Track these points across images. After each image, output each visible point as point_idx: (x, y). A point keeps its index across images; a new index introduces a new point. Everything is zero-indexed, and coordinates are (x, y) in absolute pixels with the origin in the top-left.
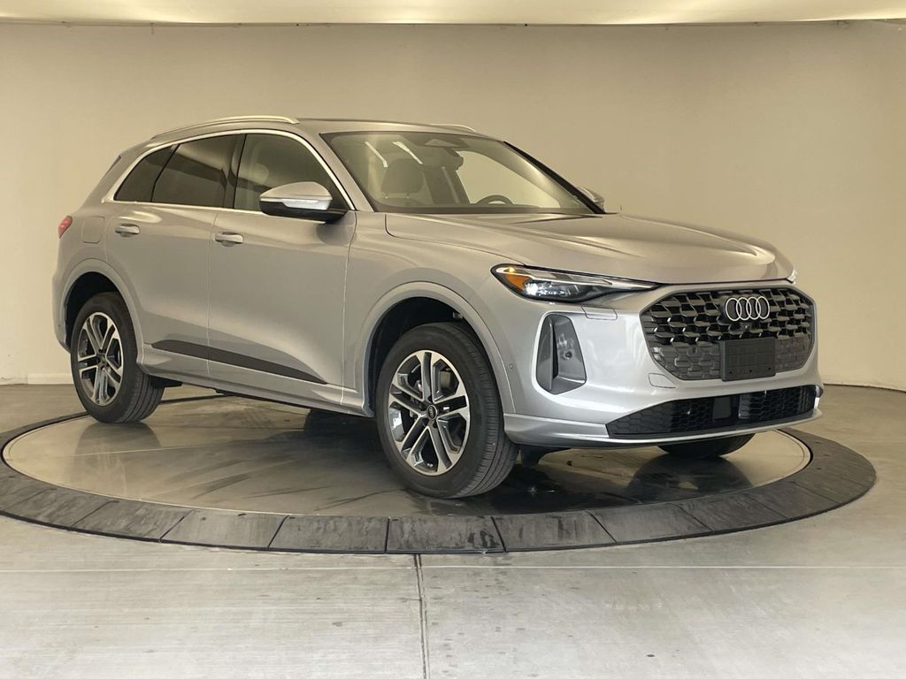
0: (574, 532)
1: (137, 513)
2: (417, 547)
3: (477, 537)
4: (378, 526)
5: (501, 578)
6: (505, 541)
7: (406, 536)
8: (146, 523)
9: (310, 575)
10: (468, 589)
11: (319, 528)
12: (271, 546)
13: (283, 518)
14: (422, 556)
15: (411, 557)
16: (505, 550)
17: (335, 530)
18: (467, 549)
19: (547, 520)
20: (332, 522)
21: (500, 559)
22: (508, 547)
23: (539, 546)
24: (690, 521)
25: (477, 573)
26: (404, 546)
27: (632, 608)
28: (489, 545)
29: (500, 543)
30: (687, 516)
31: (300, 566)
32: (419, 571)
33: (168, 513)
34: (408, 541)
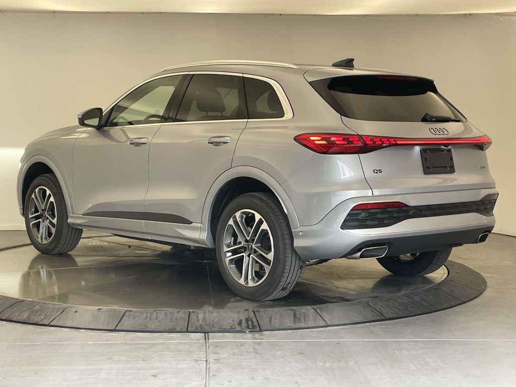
0: (303, 319)
1: (35, 308)
2: (207, 329)
3: (244, 322)
4: (183, 316)
5: (257, 347)
6: (260, 325)
7: (200, 321)
8: (40, 315)
9: (140, 346)
10: (236, 354)
11: (147, 317)
12: (117, 328)
13: (124, 311)
14: (210, 334)
15: (203, 335)
16: (261, 330)
17: (157, 318)
18: (237, 329)
19: (287, 311)
20: (155, 314)
21: (257, 335)
22: (262, 328)
23: (282, 327)
24: (374, 312)
25: (242, 344)
26: (199, 328)
27: (335, 365)
28: (250, 327)
29: (257, 326)
30: (372, 309)
31: (133, 340)
32: (207, 343)
33: (54, 308)
34: (201, 325)
